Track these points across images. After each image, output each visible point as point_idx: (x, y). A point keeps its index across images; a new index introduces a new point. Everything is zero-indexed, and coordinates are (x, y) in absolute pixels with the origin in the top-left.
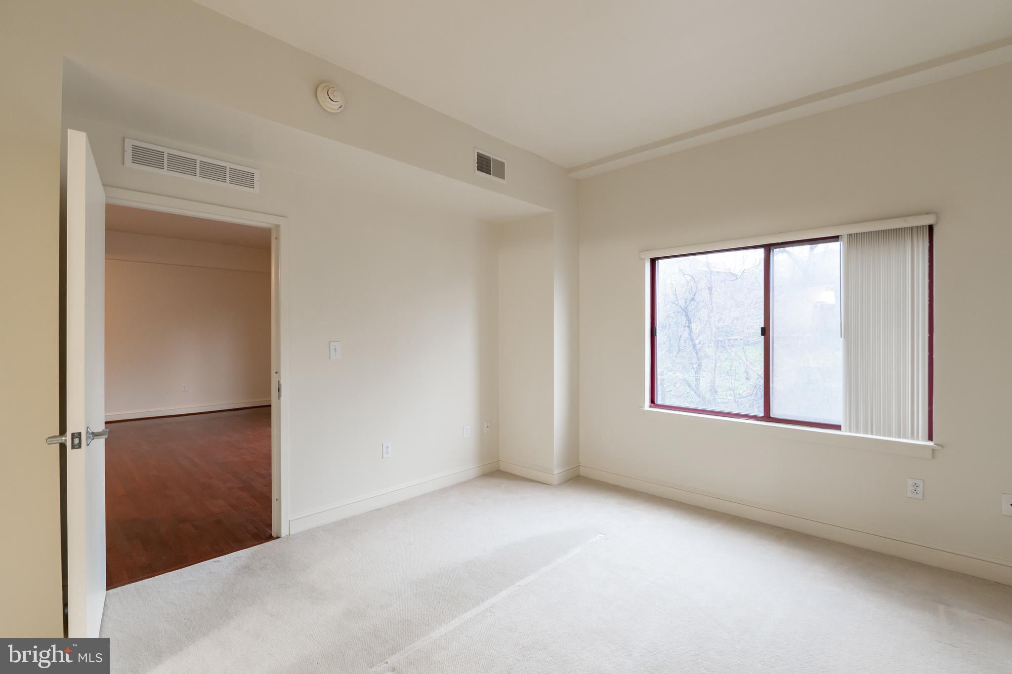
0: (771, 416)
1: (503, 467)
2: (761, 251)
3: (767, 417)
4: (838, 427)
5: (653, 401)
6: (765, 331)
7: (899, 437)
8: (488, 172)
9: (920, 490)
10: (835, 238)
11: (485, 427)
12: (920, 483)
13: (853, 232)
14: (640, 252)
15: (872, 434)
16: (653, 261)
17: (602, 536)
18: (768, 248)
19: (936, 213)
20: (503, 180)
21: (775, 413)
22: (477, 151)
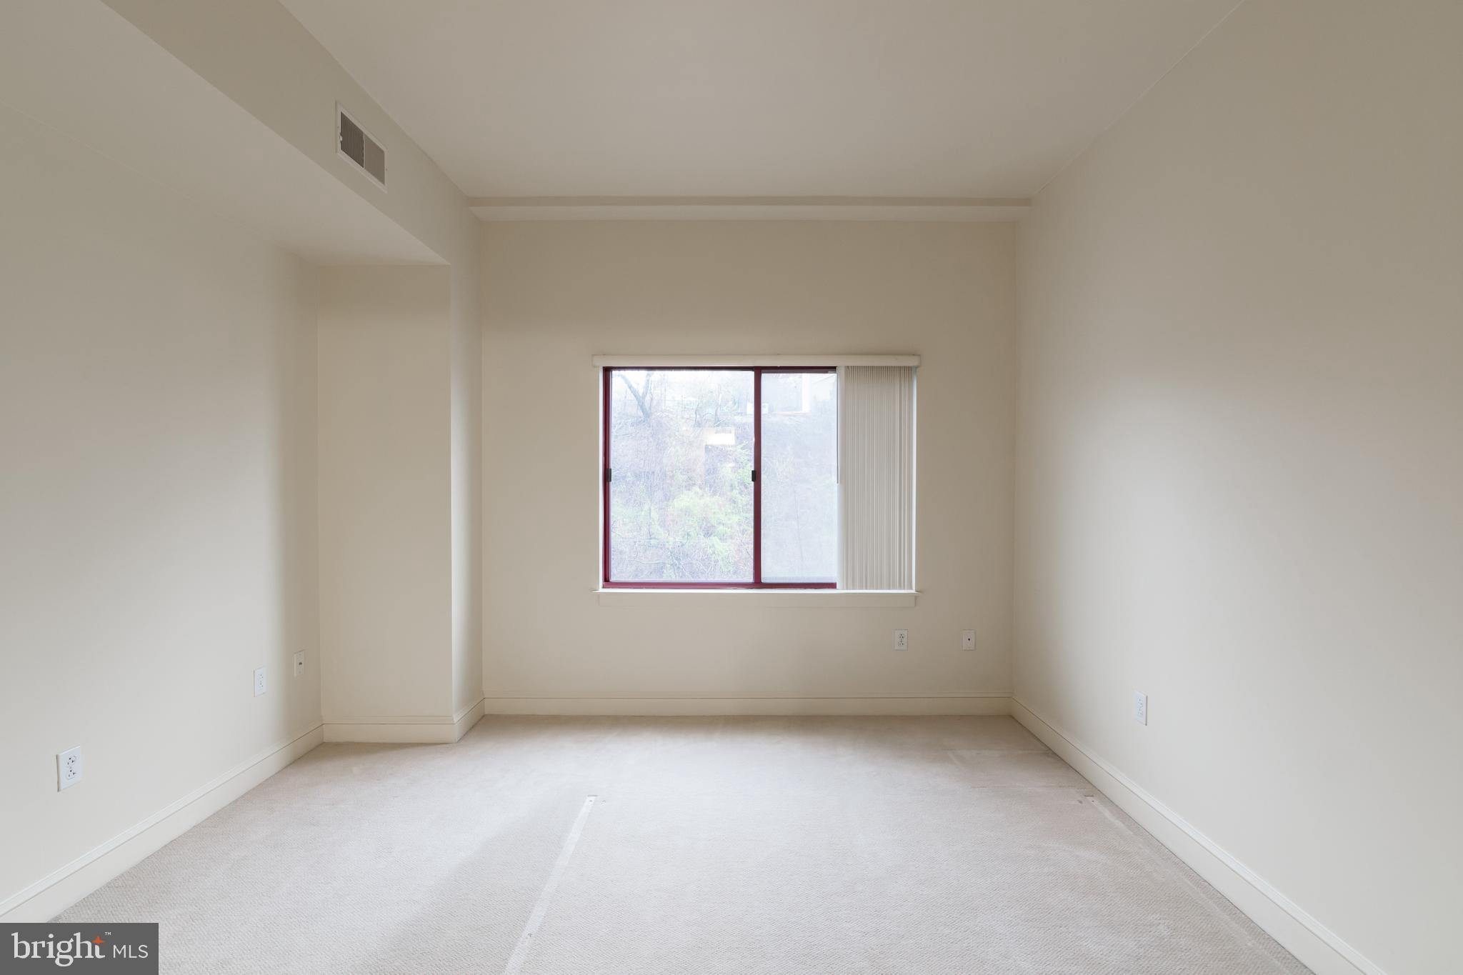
0: (762, 581)
1: (331, 735)
2: (751, 374)
3: (758, 583)
4: (833, 586)
5: (606, 579)
6: (756, 476)
7: (889, 589)
8: (359, 160)
9: (905, 640)
10: (833, 369)
11: (296, 664)
12: (905, 633)
13: (850, 364)
14: (593, 355)
15: (866, 589)
16: (607, 371)
17: (593, 798)
18: (758, 371)
19: (919, 355)
20: (381, 184)
21: (766, 577)
22: (341, 109)
